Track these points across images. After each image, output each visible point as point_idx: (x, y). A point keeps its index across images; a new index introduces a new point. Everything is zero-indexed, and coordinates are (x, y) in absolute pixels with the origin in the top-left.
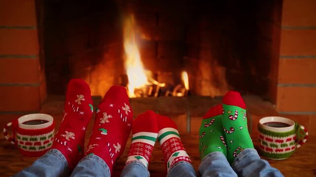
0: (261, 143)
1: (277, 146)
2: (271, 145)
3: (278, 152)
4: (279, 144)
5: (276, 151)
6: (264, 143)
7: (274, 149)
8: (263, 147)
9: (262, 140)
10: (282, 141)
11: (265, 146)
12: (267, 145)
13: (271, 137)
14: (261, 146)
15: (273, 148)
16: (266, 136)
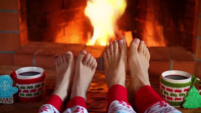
0: (163, 93)
1: (176, 96)
2: (171, 95)
3: (177, 101)
4: (178, 94)
5: (176, 99)
6: (165, 93)
7: (174, 98)
8: (164, 96)
9: (163, 90)
10: (181, 91)
11: (166, 95)
12: (168, 94)
13: (171, 88)
14: (163, 95)
15: (172, 97)
16: (166, 87)
